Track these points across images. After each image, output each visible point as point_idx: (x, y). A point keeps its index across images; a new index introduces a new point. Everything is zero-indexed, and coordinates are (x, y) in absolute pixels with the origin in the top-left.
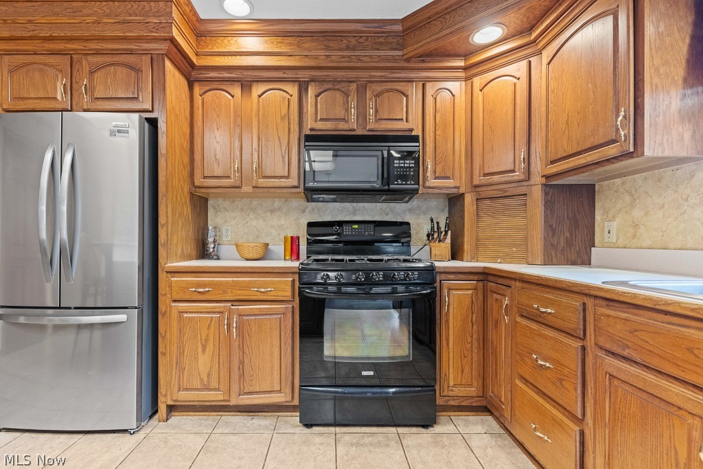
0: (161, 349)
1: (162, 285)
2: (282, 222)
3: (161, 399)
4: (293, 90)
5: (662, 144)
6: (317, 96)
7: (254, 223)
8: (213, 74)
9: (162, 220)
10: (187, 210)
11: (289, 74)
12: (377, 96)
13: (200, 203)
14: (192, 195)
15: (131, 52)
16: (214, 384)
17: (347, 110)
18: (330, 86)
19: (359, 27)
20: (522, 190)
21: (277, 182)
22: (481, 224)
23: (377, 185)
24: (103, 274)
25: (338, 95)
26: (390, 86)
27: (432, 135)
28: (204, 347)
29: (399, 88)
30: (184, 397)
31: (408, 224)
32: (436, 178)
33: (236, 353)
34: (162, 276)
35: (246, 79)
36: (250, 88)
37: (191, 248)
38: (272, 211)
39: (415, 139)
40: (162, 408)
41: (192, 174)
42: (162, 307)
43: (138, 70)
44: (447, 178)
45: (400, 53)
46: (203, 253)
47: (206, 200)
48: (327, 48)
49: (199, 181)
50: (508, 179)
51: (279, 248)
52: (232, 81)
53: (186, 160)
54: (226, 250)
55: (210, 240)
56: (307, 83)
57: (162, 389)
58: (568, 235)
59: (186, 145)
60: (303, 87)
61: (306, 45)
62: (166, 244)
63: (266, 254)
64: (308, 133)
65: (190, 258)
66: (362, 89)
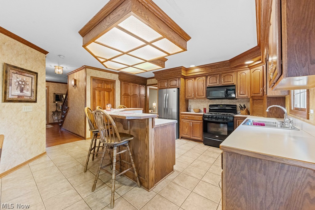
0: (180, 127)
1: (180, 116)
2: (204, 104)
3: (180, 135)
4: (204, 78)
5: (272, 93)
6: (210, 78)
7: (198, 105)
8: (189, 77)
9: (180, 105)
10: (184, 103)
11: (204, 75)
12: (224, 77)
13: (187, 101)
14: (185, 100)
15: (176, 78)
16: (188, 134)
17: (217, 81)
18: (213, 76)
19: (218, 63)
20: (262, 98)
21: (201, 97)
22: (254, 106)
23: (224, 97)
24: (171, 114)
25: (215, 78)
26: (227, 74)
27: (239, 84)
28: (187, 128)
29: (230, 74)
30: (183, 135)
31: (236, 105)
32: (241, 95)
33: (192, 129)
34: (180, 114)
35: (195, 77)
36: (196, 78)
37: (185, 110)
38: (202, 102)
39: (235, 86)
40: (180, 137)
41: (185, 96)
42: (180, 120)
43: (176, 81)
44: (244, 94)
45: (229, 67)
46: (187, 111)
47: (188, 100)
48: (212, 69)
49: (186, 97)
50: (258, 95)
51: (203, 110)
52: (192, 78)
53: (184, 93)
54: (192, 110)
55: (189, 108)
56: (208, 76)
57: (180, 134)
58: (276, 110)
59: (184, 91)
60: (206, 77)
61: (207, 69)
62: (180, 109)
63: (200, 111)
64: (208, 86)
65: (185, 112)
66: (220, 75)
